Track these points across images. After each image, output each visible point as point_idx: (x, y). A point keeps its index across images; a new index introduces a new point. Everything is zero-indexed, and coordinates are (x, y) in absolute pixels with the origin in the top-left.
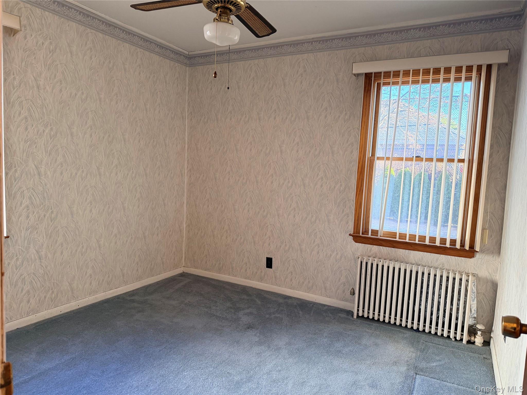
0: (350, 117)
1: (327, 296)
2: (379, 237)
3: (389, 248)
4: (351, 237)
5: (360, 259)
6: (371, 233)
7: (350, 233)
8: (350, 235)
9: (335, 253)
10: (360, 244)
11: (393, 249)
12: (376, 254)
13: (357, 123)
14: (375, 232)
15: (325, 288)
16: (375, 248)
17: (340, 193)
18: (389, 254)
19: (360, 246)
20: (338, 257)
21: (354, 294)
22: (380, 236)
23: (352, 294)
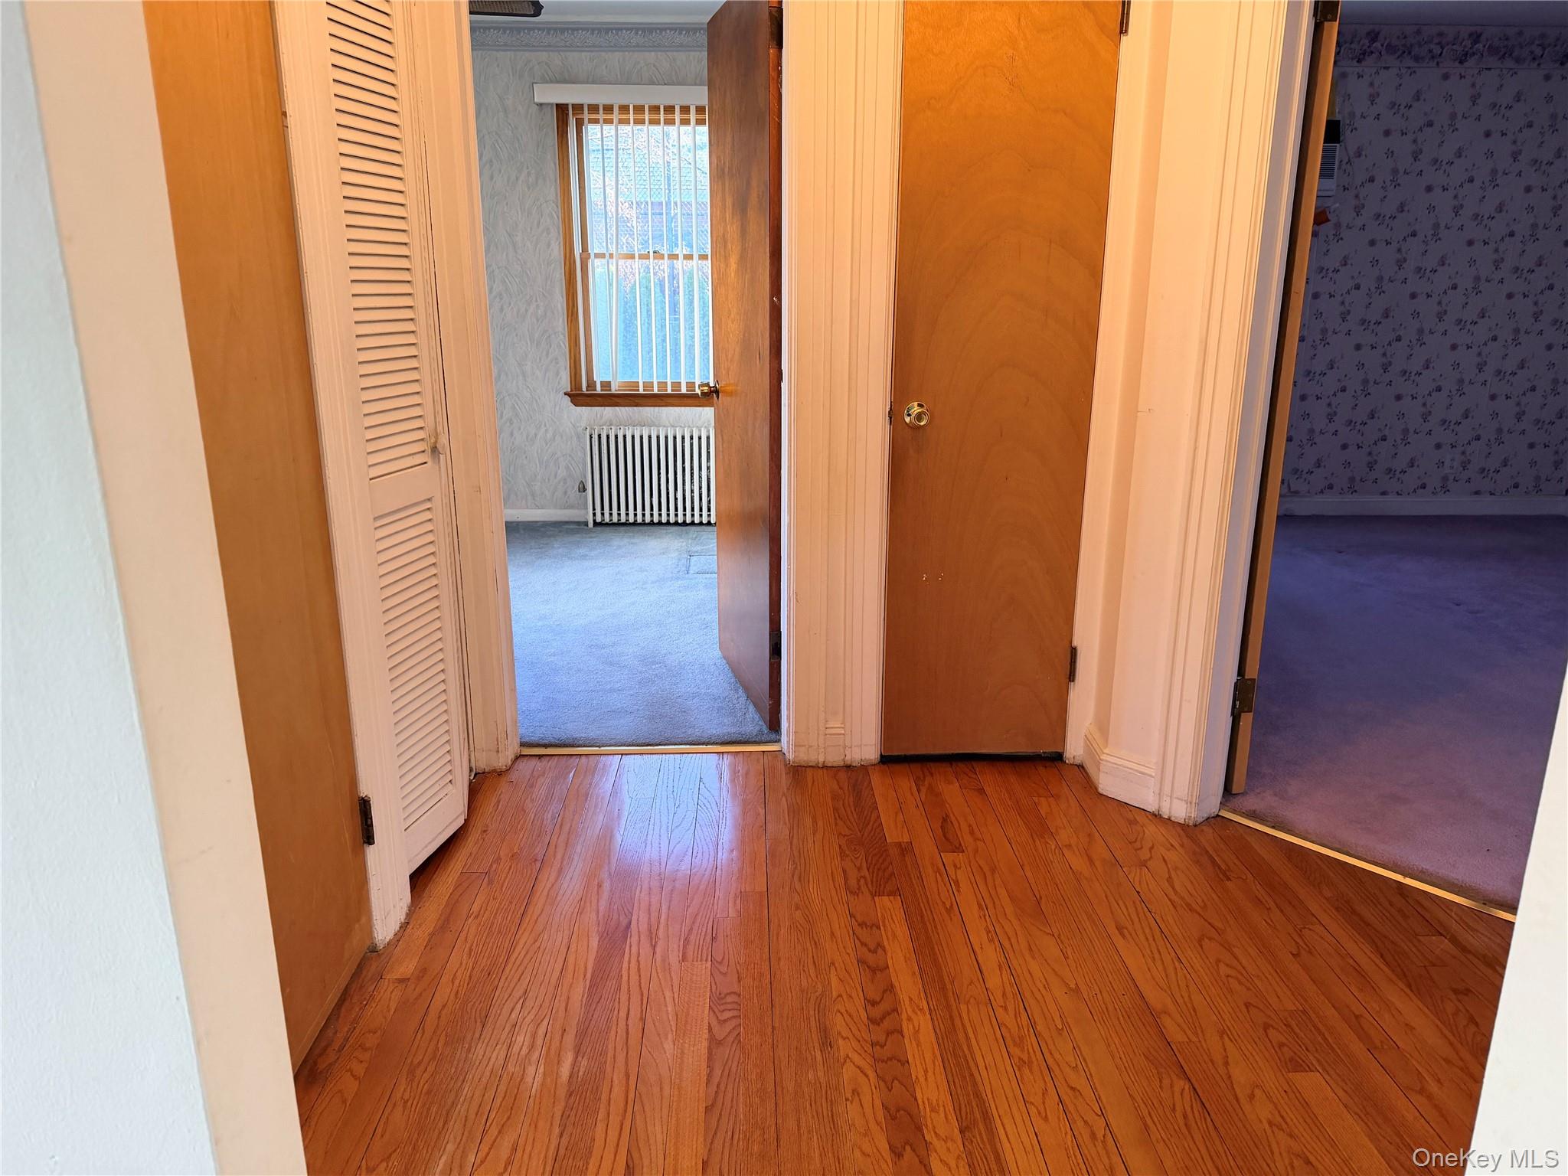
0: (537, 179)
1: (538, 507)
2: (613, 391)
3: (630, 408)
4: (568, 399)
5: (588, 430)
6: (601, 387)
7: (565, 391)
8: (565, 394)
9: (543, 429)
10: (584, 408)
11: (635, 408)
12: (611, 421)
13: (552, 191)
14: (606, 385)
15: (533, 495)
16: (608, 411)
17: (538, 320)
18: (631, 418)
19: (585, 411)
20: (548, 435)
21: (584, 490)
22: (614, 389)
23: (581, 490)
